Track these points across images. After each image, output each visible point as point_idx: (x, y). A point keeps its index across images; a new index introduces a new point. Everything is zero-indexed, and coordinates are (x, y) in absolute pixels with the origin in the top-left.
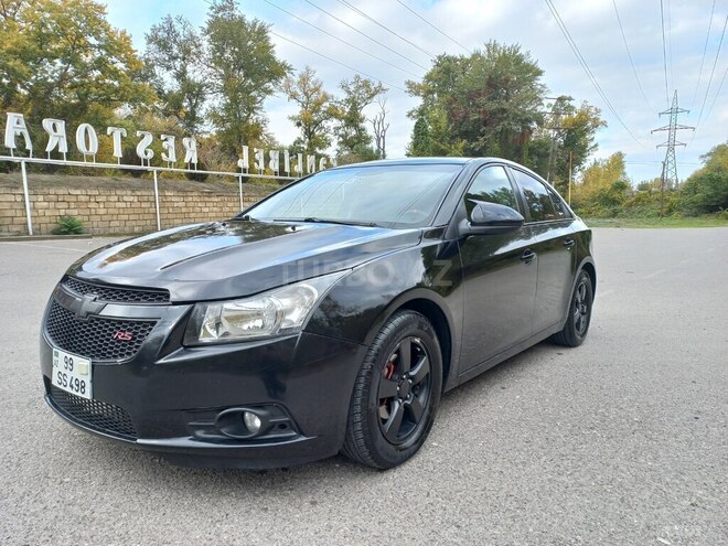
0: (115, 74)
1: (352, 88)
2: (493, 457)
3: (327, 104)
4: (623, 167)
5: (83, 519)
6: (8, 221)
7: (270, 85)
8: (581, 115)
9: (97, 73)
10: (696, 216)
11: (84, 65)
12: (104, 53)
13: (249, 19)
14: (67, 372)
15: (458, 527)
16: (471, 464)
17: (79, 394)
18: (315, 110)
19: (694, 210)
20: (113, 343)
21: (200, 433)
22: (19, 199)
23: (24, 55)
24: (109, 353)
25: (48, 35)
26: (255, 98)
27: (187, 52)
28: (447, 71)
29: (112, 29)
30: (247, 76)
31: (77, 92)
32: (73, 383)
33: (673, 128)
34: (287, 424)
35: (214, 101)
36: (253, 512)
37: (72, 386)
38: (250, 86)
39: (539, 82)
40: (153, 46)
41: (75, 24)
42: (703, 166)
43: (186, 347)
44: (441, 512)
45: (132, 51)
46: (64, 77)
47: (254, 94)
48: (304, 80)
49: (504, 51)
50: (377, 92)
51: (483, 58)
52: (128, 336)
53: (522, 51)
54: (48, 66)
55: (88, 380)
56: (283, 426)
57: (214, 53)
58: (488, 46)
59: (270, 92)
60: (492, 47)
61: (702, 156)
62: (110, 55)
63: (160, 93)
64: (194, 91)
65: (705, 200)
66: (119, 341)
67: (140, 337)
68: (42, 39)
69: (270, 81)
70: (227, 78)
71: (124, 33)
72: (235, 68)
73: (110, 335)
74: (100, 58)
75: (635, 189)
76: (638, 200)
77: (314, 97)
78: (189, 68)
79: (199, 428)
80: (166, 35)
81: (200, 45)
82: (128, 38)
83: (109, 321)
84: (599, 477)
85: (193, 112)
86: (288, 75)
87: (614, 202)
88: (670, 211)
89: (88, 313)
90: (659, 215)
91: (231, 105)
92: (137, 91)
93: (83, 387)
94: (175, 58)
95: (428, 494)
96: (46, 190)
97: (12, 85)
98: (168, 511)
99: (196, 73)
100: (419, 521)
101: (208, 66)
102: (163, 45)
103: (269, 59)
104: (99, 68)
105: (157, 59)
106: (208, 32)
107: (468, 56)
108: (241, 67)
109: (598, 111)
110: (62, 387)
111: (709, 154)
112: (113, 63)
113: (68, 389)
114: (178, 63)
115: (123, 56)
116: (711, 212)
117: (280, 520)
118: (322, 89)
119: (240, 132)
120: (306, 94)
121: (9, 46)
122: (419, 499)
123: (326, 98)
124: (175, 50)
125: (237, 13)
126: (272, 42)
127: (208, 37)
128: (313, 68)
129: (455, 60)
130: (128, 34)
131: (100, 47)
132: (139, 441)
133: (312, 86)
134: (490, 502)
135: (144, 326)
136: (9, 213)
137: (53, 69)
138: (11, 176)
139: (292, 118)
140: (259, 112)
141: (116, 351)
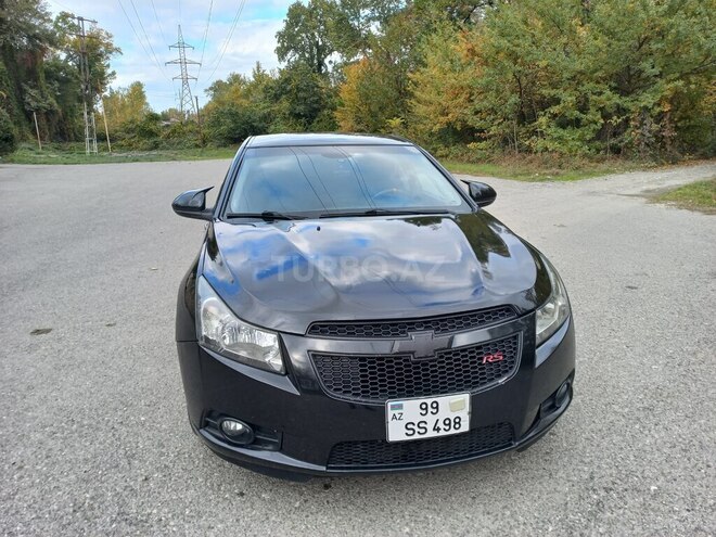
4: (144, 98)
14: (427, 417)
17: (451, 432)
19: (223, 141)
32: (439, 425)
33: (183, 62)
37: (438, 429)
42: (210, 99)
52: (499, 357)
55: (464, 413)
61: (207, 90)
66: (490, 364)
87: (151, 134)
88: (204, 142)
90: (197, 146)
93: (458, 423)
109: (110, 36)
111: (211, 89)
113: (431, 434)
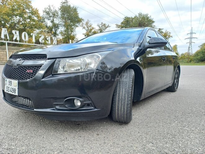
0: (34, 20)
1: (100, 26)
2: (158, 121)
3: (93, 30)
4: (177, 49)
5: (13, 139)
6: (2, 59)
7: (77, 24)
8: (165, 34)
9: (29, 20)
10: (198, 62)
11: (25, 18)
12: (31, 14)
13: (72, 6)
14: (10, 86)
15: (152, 143)
16: (152, 123)
17: (14, 94)
18: (90, 32)
19: (197, 61)
20: (26, 74)
21: (57, 107)
22: (5, 53)
23: (8, 15)
24: (25, 78)
25: (15, 9)
26: (73, 28)
27: (54, 15)
28: (127, 21)
29: (33, 8)
30: (71, 22)
31: (23, 25)
32: (12, 90)
33: (191, 38)
34: (90, 104)
35: (62, 29)
36: (76, 137)
37: (11, 91)
38: (72, 25)
39: (153, 25)
40: (45, 13)
41: (23, 6)
42: (200, 49)
43: (53, 75)
44: (145, 138)
45: (39, 14)
46: (19, 21)
47: (73, 27)
48: (87, 23)
49: (144, 15)
50: (107, 27)
51: (137, 18)
52: (31, 71)
53: (149, 16)
54: (15, 18)
55: (17, 88)
56: (88, 105)
57: (62, 15)
58: (139, 14)
59: (77, 26)
60: (140, 14)
61: (199, 46)
62: (33, 15)
63: (47, 26)
64: (56, 26)
65: (200, 58)
66: (28, 73)
67: (36, 71)
68: (13, 10)
69: (77, 23)
70: (65, 22)
71: (36, 9)
72: (67, 20)
73: (25, 71)
74: (29, 16)
75: (180, 55)
76: (181, 58)
77: (90, 28)
78: (55, 19)
79: (57, 105)
80: (48, 10)
81: (58, 13)
82: (38, 10)
83: (25, 67)
84: (198, 128)
85: (56, 32)
86: (83, 22)
88: (191, 61)
89: (18, 65)
90: (187, 62)
91: (66, 30)
92: (40, 25)
93: (15, 91)
94: (51, 17)
95: (139, 133)
96: (13, 51)
97: (5, 23)
98: (45, 137)
99: (57, 21)
100: (138, 141)
101: (60, 19)
102: (48, 13)
103: (77, 17)
104: (29, 19)
105: (46, 17)
106: (60, 9)
107: (133, 17)
108: (70, 19)
109: (170, 33)
110: (8, 92)
111: (201, 46)
112: (33, 17)
113: (10, 93)
114: (52, 18)
115: (36, 15)
116: (202, 61)
117: (86, 140)
118: (92, 26)
119: (69, 38)
120: (87, 27)
121: (4, 12)
122: (136, 134)
123: (93, 28)
124: (51, 15)
125: (68, 4)
126: (78, 12)
127: (60, 11)
128: (89, 20)
129: (130, 18)
130: (37, 9)
131: (30, 13)
132: (35, 110)
133: (89, 25)
134: (162, 135)
135: (38, 68)
136: (2, 57)
137: (16, 19)
138: (3, 47)
139: (84, 34)
140: (74, 32)
141: (27, 77)
